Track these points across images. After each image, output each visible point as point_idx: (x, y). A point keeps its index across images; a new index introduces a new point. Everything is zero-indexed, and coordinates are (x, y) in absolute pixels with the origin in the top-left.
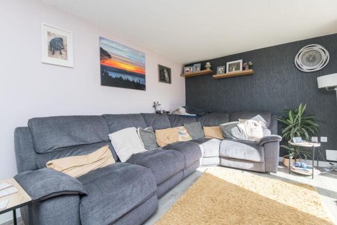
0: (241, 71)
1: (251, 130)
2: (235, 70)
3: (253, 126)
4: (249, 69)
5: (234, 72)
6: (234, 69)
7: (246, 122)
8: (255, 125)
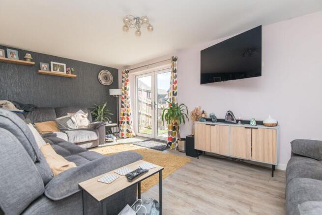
0: (65, 73)
1: (81, 121)
2: (60, 71)
3: (82, 118)
4: (72, 73)
5: (58, 72)
6: (58, 70)
7: (75, 116)
8: (83, 117)
